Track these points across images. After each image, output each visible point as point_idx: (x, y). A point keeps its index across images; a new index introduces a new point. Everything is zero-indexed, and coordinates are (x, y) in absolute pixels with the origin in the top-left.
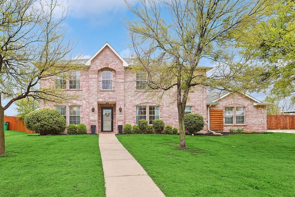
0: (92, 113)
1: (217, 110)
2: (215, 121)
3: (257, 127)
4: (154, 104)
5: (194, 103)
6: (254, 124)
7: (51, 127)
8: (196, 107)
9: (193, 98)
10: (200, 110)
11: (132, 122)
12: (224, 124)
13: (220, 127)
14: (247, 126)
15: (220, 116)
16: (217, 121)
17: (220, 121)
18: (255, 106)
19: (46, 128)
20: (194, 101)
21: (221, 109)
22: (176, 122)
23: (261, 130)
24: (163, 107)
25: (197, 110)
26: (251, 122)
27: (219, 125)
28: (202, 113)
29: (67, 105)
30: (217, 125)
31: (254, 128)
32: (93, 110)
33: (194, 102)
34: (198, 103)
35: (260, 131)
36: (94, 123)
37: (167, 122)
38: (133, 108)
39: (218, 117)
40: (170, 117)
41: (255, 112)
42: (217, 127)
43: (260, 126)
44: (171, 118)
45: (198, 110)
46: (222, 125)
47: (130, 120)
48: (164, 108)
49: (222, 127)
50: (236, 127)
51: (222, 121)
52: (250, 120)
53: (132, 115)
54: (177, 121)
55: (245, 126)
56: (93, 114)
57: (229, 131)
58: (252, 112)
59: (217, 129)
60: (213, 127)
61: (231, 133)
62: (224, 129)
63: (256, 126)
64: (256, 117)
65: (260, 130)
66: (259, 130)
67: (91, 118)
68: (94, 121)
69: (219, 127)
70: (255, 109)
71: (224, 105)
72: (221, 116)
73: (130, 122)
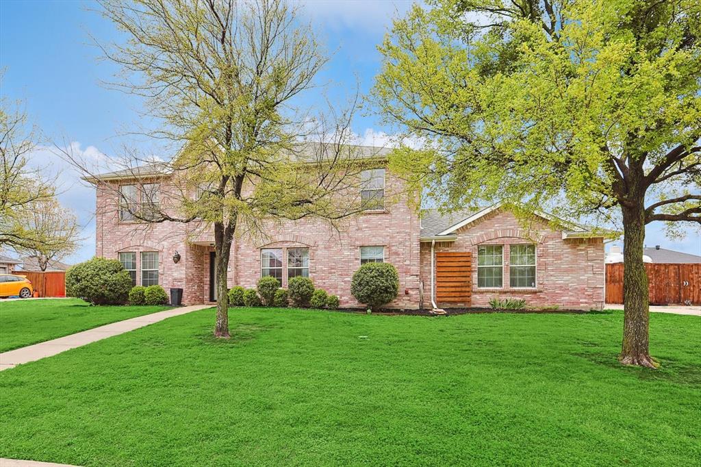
0: (176, 265)
1: (454, 253)
2: (448, 279)
3: (571, 296)
4: (297, 244)
5: (388, 238)
6: (565, 289)
7: (96, 291)
8: (393, 248)
9: (386, 227)
10: (403, 254)
11: (253, 283)
12: (476, 288)
13: (463, 294)
14: (541, 292)
15: (463, 269)
16: (454, 279)
17: (464, 279)
18: (567, 241)
19: (89, 293)
20: (388, 234)
21: (468, 250)
22: (345, 282)
23: (586, 303)
24: (316, 250)
25: (397, 254)
26: (554, 284)
27: (458, 289)
28: (407, 262)
29: (137, 251)
30: (453, 289)
31: (563, 298)
32: (177, 259)
33: (388, 236)
34: (399, 238)
35: (582, 307)
36: (179, 283)
37: (324, 283)
38: (254, 254)
39: (458, 269)
40: (333, 271)
41: (567, 257)
42: (453, 294)
43: (584, 294)
44: (334, 273)
45: (399, 255)
46: (467, 289)
47: (249, 278)
48: (319, 252)
49: (467, 294)
50: (508, 294)
51: (468, 279)
52: (552, 278)
53: (251, 267)
54: (349, 281)
55: (535, 293)
56: (177, 267)
57: (488, 306)
58: (557, 257)
59: (452, 299)
60: (443, 294)
61: (492, 310)
62: (472, 300)
63: (570, 293)
64: (572, 271)
65: (582, 303)
66: (579, 303)
67: (176, 275)
68: (180, 280)
69: (458, 294)
70: (567, 249)
71: (476, 242)
72: (466, 269)
73: (249, 281)
